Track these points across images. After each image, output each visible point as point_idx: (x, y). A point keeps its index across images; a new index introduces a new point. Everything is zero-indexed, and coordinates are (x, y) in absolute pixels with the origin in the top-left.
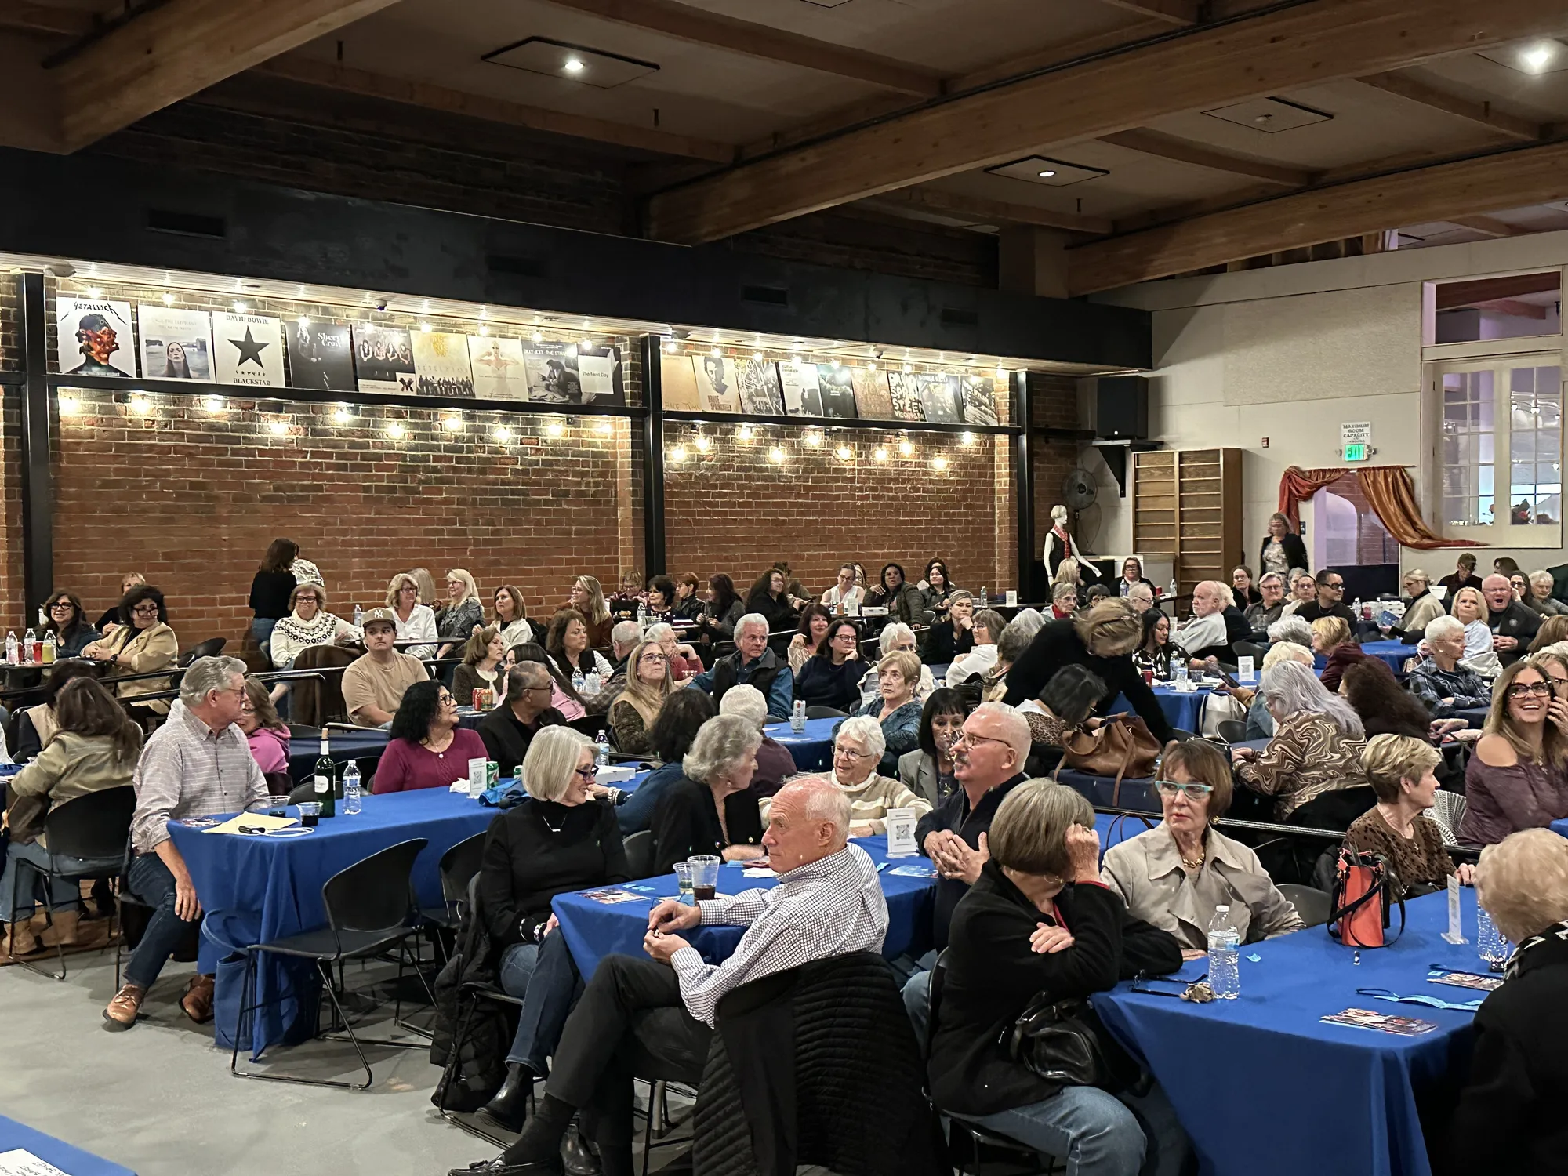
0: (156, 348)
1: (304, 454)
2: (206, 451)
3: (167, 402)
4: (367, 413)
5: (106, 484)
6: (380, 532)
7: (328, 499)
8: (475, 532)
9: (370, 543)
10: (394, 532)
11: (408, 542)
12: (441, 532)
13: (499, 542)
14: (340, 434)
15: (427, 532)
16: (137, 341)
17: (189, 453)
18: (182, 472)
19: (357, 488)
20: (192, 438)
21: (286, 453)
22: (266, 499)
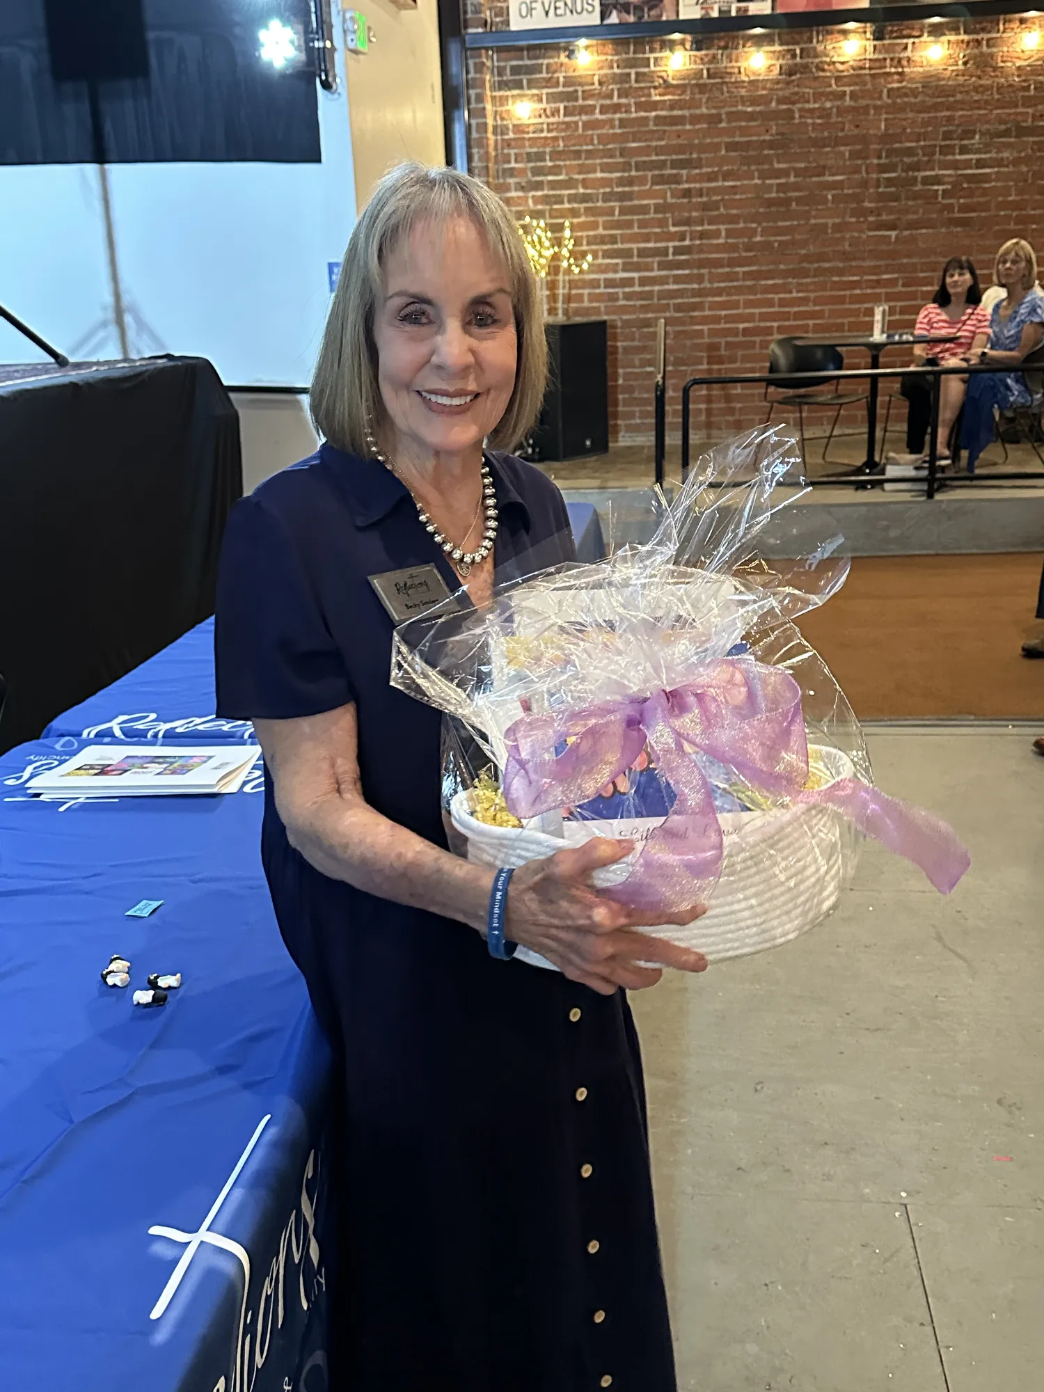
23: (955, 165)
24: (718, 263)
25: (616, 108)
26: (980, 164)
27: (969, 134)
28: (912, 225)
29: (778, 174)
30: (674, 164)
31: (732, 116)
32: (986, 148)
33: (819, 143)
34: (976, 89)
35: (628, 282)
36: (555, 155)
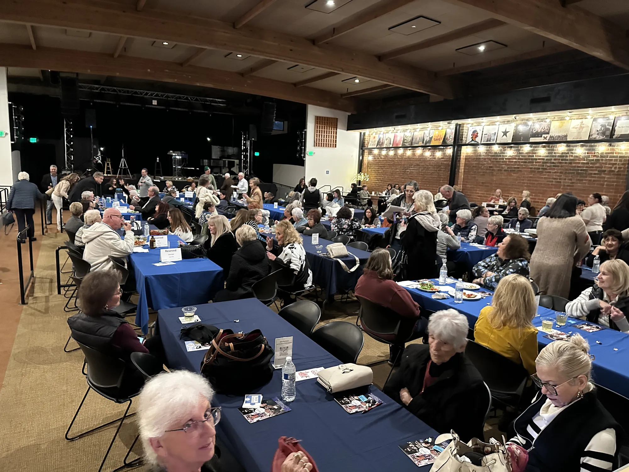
0: (486, 135)
1: (516, 159)
2: (494, 159)
3: (487, 148)
4: (534, 147)
5: (473, 167)
6: (533, 181)
7: (521, 171)
9: (530, 183)
11: (541, 184)
12: (552, 182)
14: (526, 153)
15: (548, 181)
16: (482, 134)
17: (490, 159)
18: (488, 164)
19: (528, 168)
20: (491, 156)
21: (512, 159)
22: (505, 170)
23: (410, 170)
24: (386, 181)
25: (378, 158)
26: (413, 170)
27: (412, 165)
28: (405, 178)
29: (393, 169)
30: (383, 167)
31: (389, 160)
32: (414, 167)
33: (397, 165)
34: (413, 158)
35: (377, 183)
36: (373, 164)
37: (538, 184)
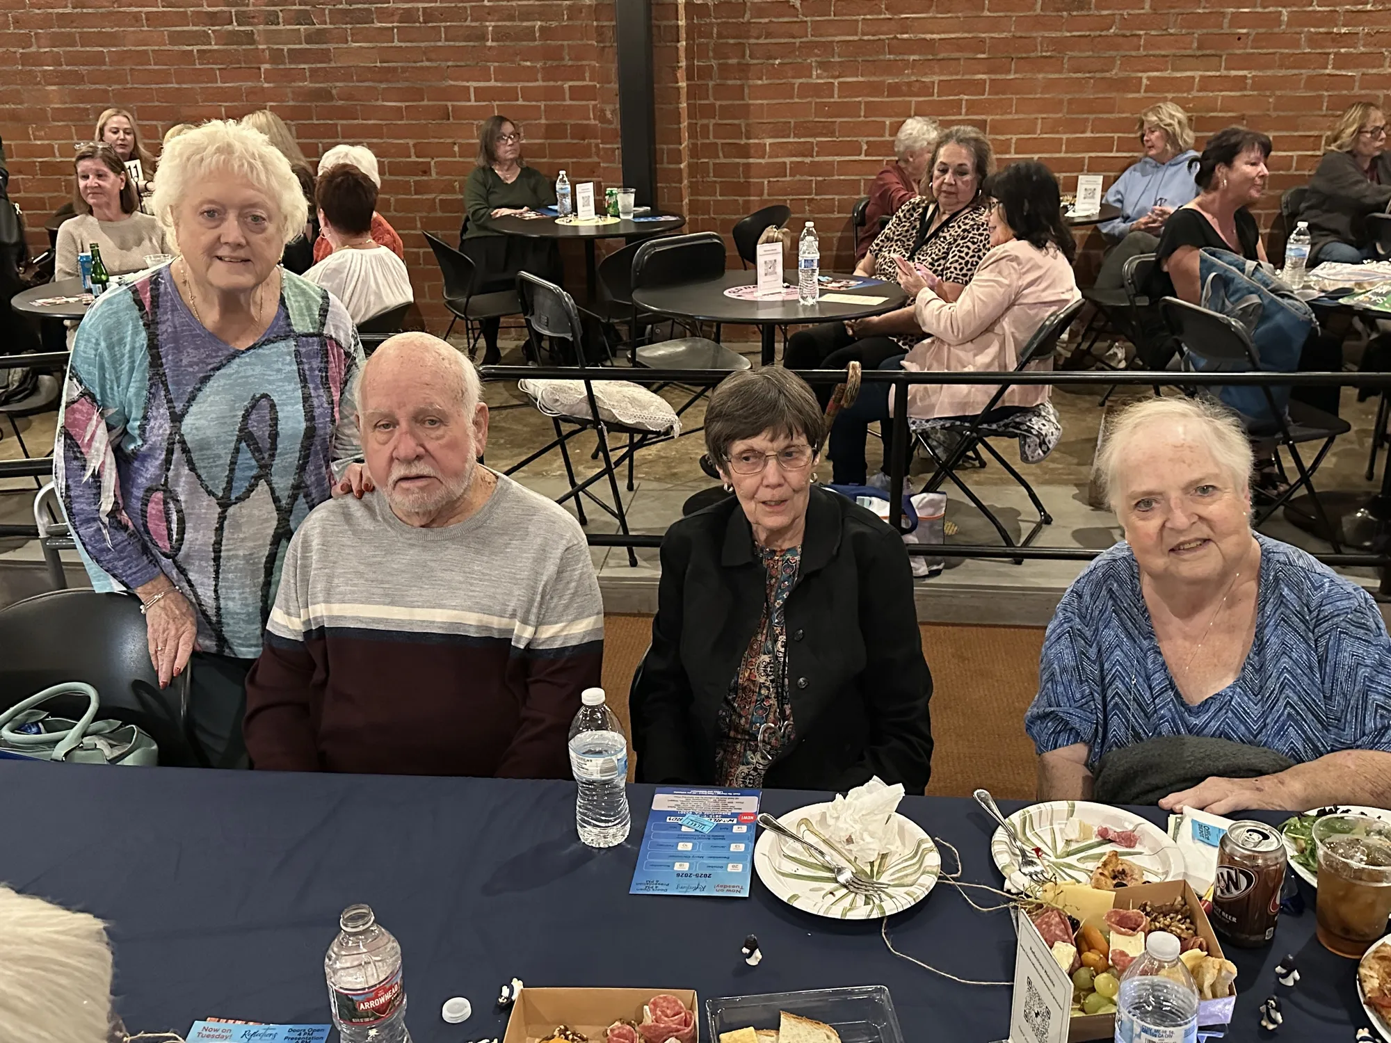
6: (86, 40)
8: (270, 37)
9: (73, 59)
10: (112, 39)
11: (142, 57)
12: (204, 39)
13: (324, 56)
15: (176, 38)
37: (121, 58)
